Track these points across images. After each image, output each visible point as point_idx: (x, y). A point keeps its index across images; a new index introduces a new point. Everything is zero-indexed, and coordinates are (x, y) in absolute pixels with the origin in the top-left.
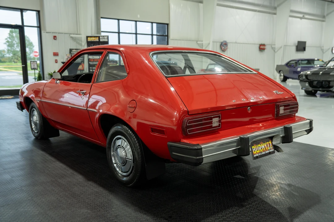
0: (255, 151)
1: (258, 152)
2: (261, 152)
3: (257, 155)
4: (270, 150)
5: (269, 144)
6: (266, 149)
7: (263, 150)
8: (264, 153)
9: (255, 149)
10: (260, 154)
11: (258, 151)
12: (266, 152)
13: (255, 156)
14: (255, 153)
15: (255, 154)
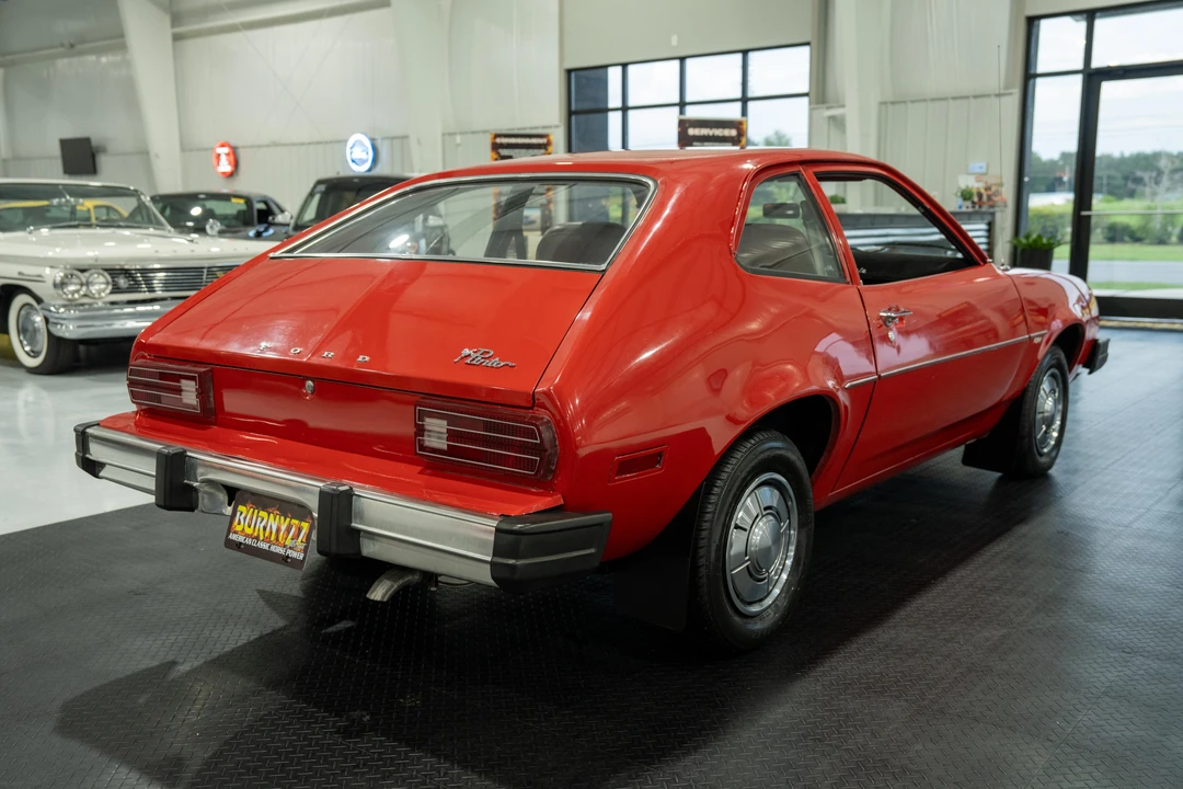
0: (239, 524)
1: (249, 531)
2: (257, 538)
3: (241, 539)
4: (289, 552)
5: (300, 530)
6: (277, 539)
7: (267, 534)
8: (264, 546)
9: (245, 518)
10: (249, 541)
11: (249, 527)
12: (273, 549)
13: (233, 537)
14: (239, 528)
15: (236, 532)
